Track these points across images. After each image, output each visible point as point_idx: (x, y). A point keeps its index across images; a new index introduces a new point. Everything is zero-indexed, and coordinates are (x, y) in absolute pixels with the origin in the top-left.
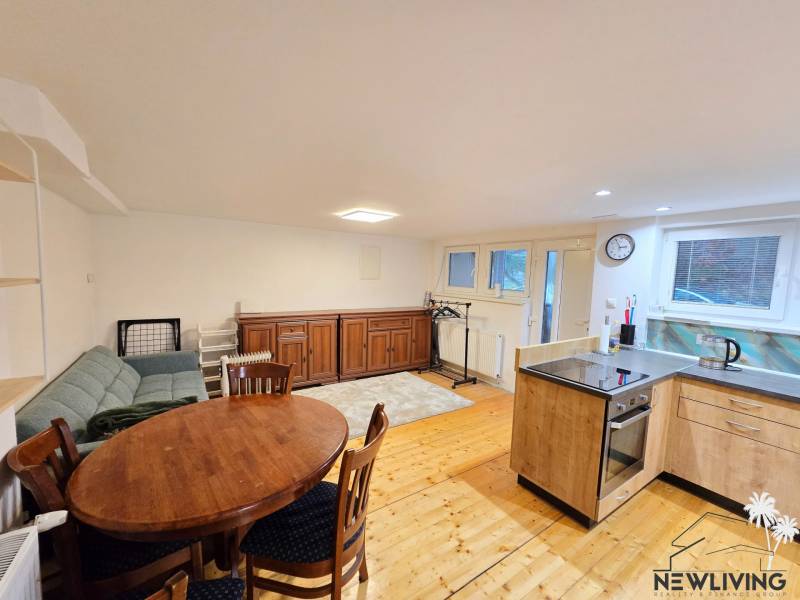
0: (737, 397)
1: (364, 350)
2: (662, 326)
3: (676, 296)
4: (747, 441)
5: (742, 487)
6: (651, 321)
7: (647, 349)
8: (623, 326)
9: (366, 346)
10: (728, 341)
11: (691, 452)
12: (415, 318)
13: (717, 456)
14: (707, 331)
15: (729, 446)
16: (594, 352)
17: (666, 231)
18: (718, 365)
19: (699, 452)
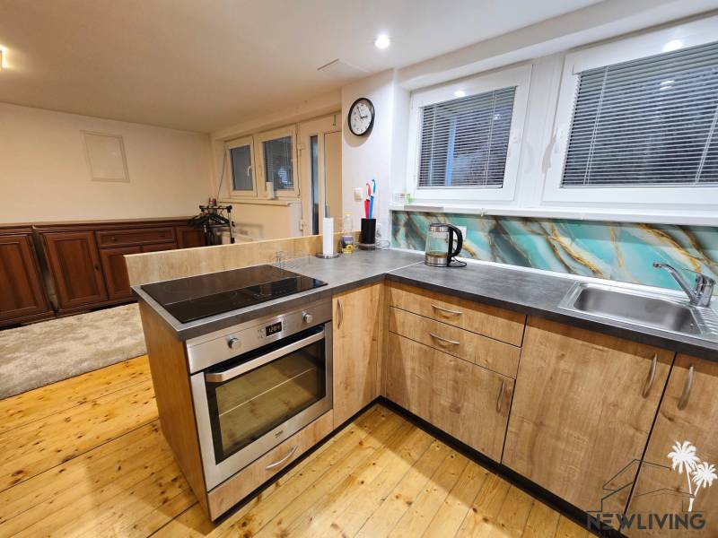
0: (440, 303)
1: (98, 274)
2: (403, 219)
3: (423, 181)
4: (448, 358)
5: (443, 412)
6: (395, 213)
7: (391, 248)
8: (363, 220)
9: (101, 268)
10: (451, 230)
11: (401, 372)
12: (178, 229)
13: (422, 377)
14: (442, 220)
15: (433, 365)
16: (317, 256)
17: (411, 93)
18: (442, 261)
19: (408, 372)
